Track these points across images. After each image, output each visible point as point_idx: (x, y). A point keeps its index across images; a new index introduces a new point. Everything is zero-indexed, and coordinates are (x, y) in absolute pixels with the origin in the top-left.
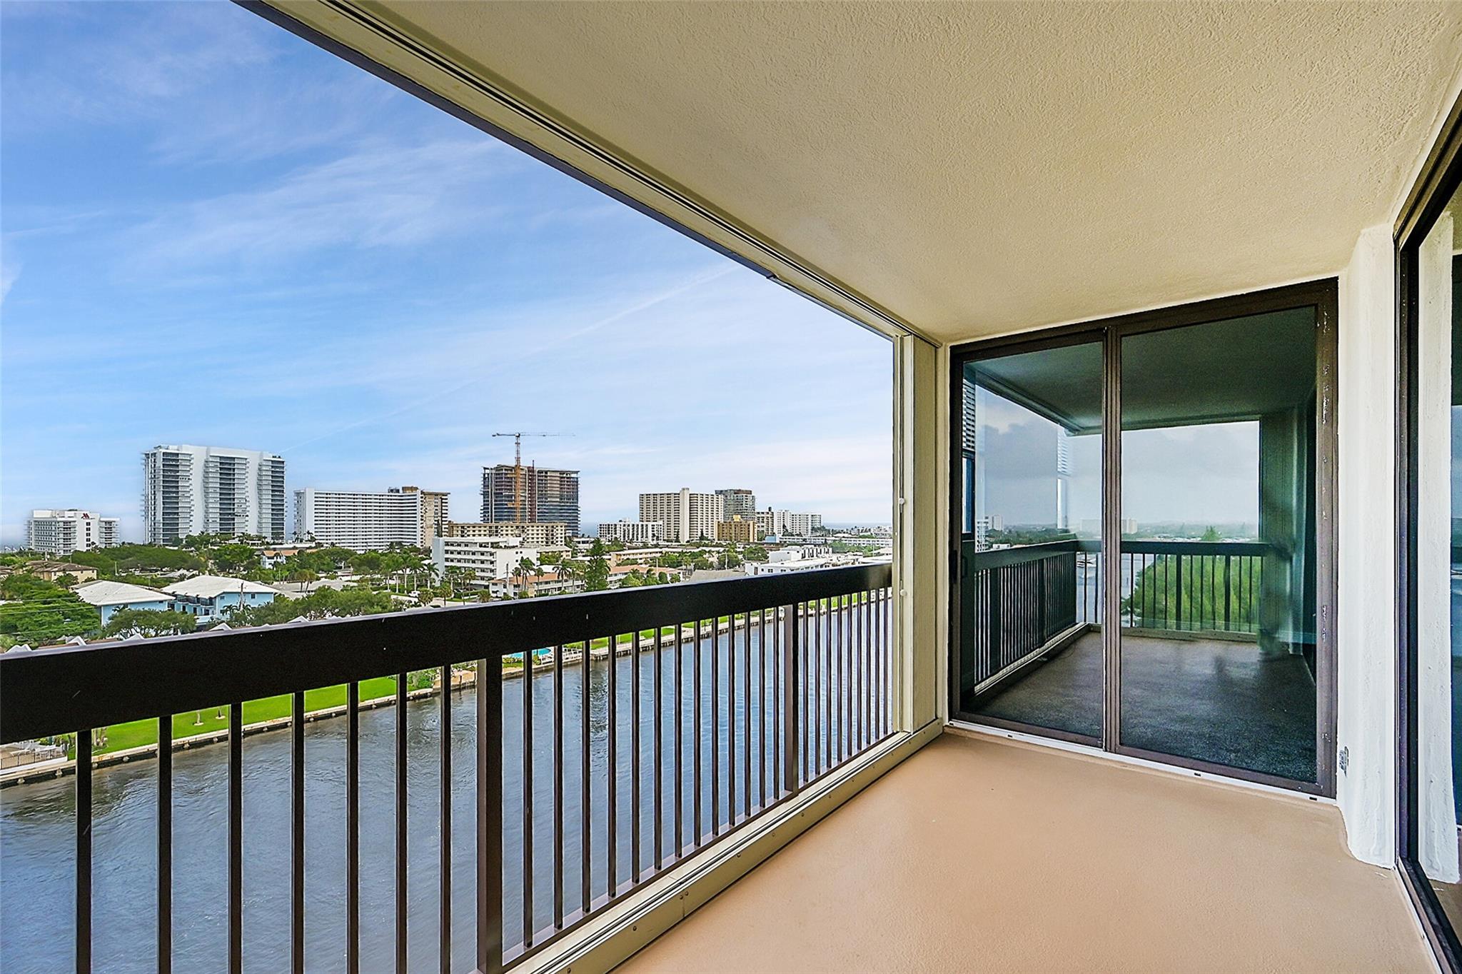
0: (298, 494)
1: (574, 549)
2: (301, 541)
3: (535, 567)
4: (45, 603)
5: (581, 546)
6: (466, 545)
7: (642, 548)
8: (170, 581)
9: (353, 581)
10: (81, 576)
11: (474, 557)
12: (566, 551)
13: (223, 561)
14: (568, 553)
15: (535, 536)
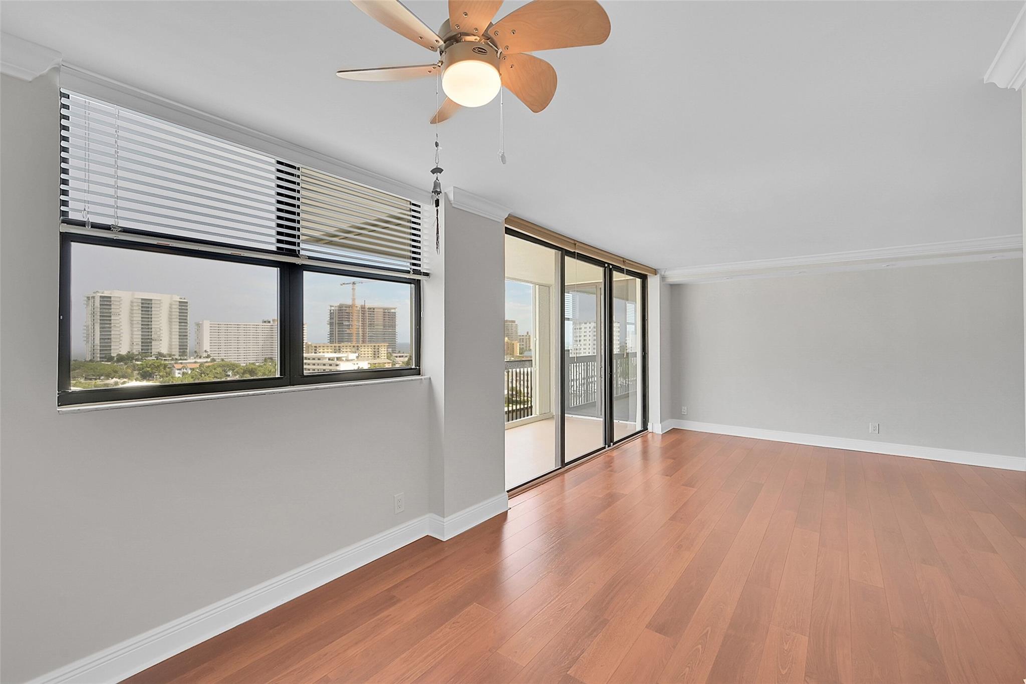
0: (198, 324)
1: (393, 361)
2: (200, 358)
5: (398, 359)
6: (319, 359)
11: (324, 368)
12: (388, 363)
13: (145, 372)
15: (366, 352)
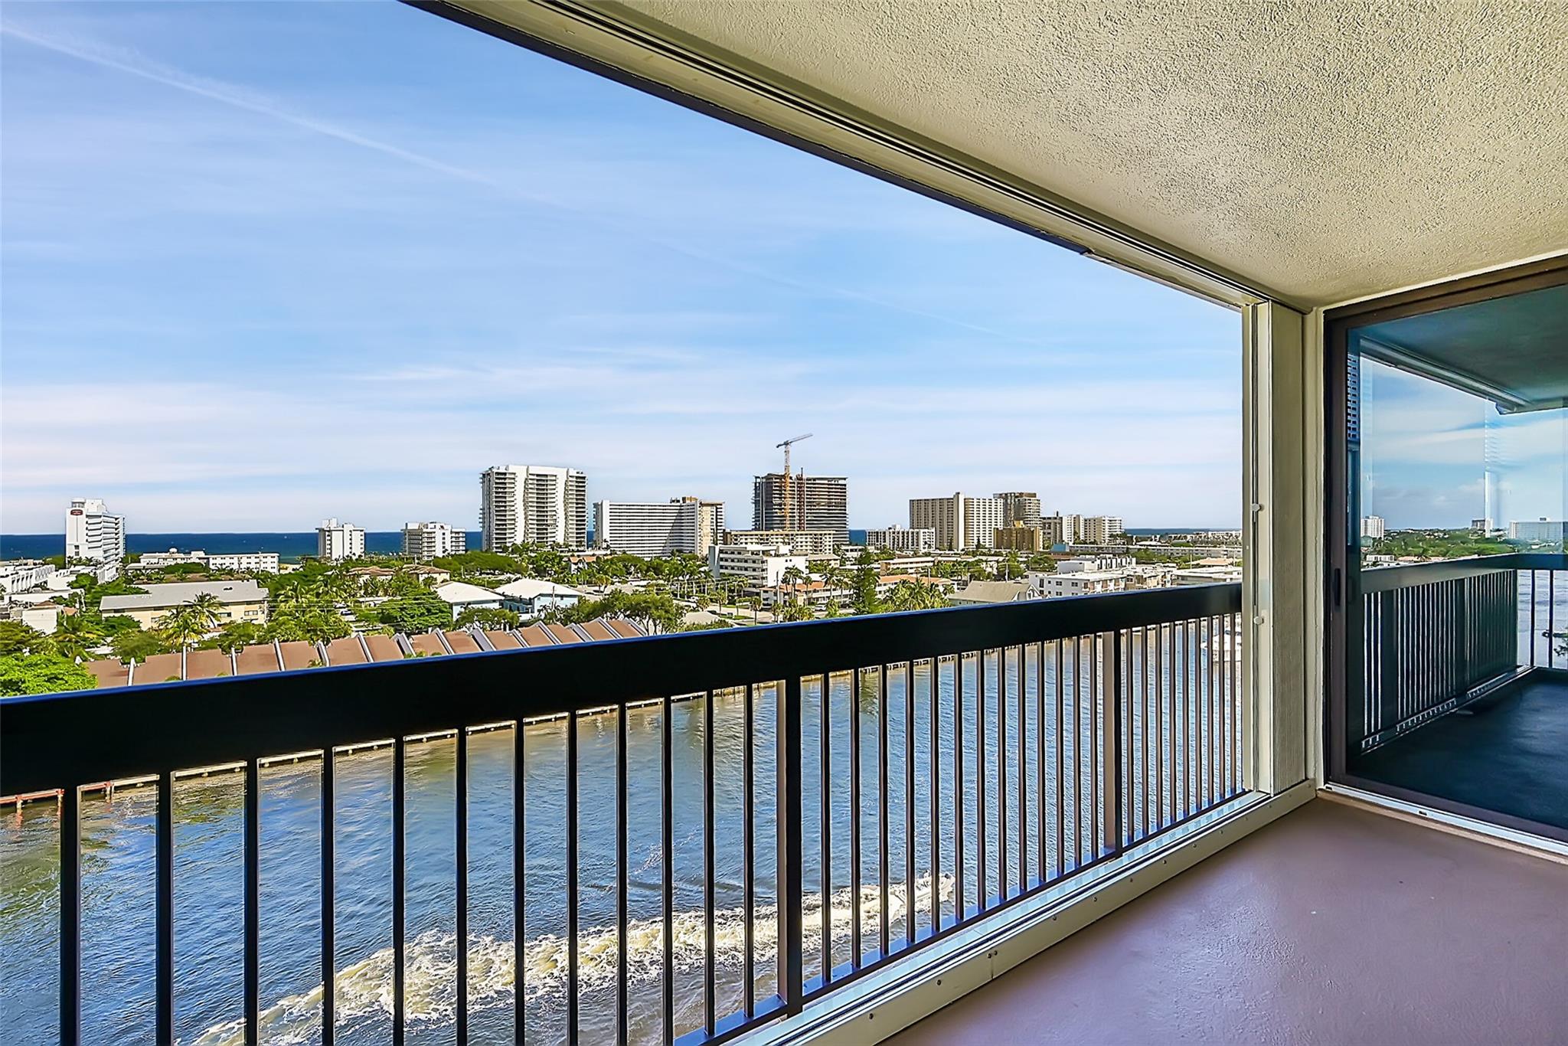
0: (596, 505)
1: (842, 557)
2: (599, 549)
3: (804, 576)
4: (415, 599)
5: (849, 554)
6: (739, 553)
7: (913, 556)
8: (500, 583)
9: (642, 586)
10: (440, 578)
11: (746, 565)
12: (835, 560)
13: (539, 567)
14: (836, 562)
15: (804, 544)
